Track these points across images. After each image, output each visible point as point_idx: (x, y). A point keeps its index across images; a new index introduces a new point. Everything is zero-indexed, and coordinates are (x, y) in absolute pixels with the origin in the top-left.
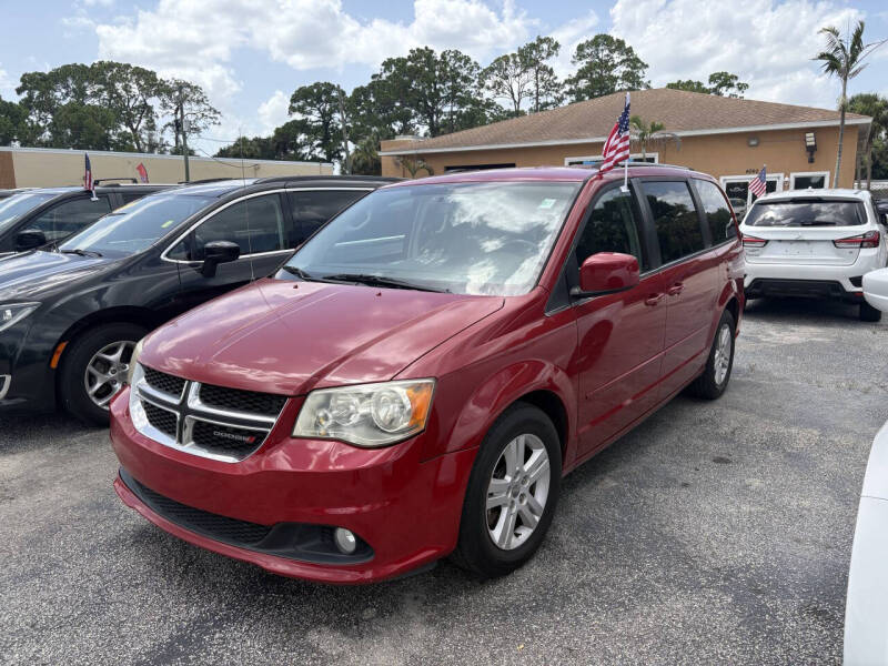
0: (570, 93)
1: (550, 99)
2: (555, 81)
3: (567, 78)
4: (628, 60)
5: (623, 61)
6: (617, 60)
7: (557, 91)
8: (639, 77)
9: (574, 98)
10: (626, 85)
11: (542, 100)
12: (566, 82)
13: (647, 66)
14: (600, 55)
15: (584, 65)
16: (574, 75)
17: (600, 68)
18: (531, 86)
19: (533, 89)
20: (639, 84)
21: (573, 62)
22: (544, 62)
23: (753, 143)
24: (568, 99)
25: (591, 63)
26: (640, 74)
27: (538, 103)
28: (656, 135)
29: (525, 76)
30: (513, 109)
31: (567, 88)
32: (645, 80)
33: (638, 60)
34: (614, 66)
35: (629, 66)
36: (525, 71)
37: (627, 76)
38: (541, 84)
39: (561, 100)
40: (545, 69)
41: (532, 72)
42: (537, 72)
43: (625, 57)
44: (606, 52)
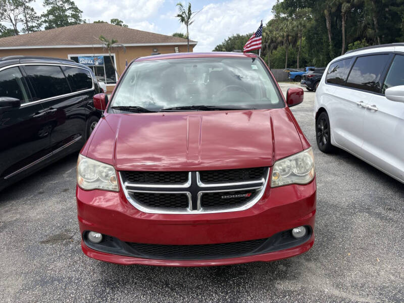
0: (45, 22)
1: (34, 24)
2: (36, 15)
3: (42, 14)
4: (72, 8)
5: (70, 8)
6: (67, 8)
7: (38, 21)
8: (79, 17)
9: (47, 24)
10: (73, 20)
11: (30, 24)
12: (42, 16)
13: (82, 12)
14: (58, 4)
15: (51, 8)
16: (46, 12)
17: (59, 10)
18: (21, 16)
19: (23, 18)
20: (80, 20)
21: (44, 6)
22: (27, 4)
23: (155, 50)
24: (44, 25)
25: (54, 7)
26: (79, 15)
27: (27, 26)
28: (114, 45)
29: (17, 11)
30: (12, 28)
31: (43, 19)
32: (83, 19)
33: (77, 8)
34: (66, 10)
35: (73, 11)
36: (17, 8)
37: (73, 16)
38: (28, 16)
39: (40, 25)
40: (28, 8)
41: (21, 9)
42: (24, 9)
43: (71, 6)
44: (61, 3)
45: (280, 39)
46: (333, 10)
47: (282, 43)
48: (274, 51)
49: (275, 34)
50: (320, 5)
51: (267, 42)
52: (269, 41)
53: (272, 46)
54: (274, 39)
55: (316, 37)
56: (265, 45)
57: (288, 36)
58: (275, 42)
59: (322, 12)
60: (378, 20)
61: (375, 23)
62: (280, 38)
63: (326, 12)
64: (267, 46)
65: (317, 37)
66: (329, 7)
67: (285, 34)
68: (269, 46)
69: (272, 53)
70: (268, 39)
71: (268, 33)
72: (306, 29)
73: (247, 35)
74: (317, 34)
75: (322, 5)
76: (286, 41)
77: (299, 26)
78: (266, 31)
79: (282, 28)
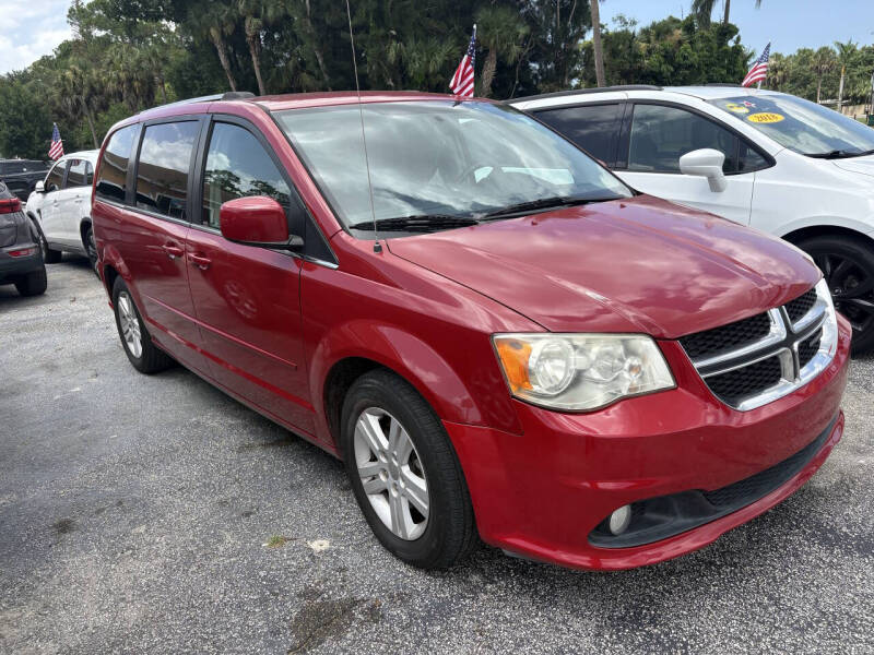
45: (111, 86)
46: (229, 29)
47: (119, 96)
48: (101, 115)
49: (98, 75)
50: (199, 17)
51: (80, 94)
52: (86, 91)
53: (95, 101)
54: (97, 86)
55: (198, 85)
56: (77, 100)
57: (130, 80)
58: (101, 93)
59: (205, 32)
60: (323, 56)
61: (320, 62)
62: (110, 84)
63: (213, 32)
64: (83, 103)
65: (201, 85)
66: (220, 22)
67: (122, 75)
68: (88, 102)
69: (97, 119)
70: (81, 85)
71: (79, 71)
72: (170, 66)
73: (8, 74)
74: (198, 79)
75: (204, 17)
76: (129, 91)
77: (153, 60)
78: (72, 66)
79: (111, 62)
